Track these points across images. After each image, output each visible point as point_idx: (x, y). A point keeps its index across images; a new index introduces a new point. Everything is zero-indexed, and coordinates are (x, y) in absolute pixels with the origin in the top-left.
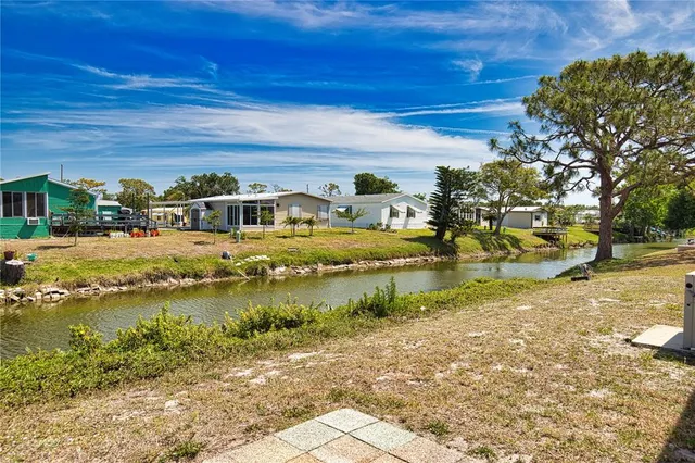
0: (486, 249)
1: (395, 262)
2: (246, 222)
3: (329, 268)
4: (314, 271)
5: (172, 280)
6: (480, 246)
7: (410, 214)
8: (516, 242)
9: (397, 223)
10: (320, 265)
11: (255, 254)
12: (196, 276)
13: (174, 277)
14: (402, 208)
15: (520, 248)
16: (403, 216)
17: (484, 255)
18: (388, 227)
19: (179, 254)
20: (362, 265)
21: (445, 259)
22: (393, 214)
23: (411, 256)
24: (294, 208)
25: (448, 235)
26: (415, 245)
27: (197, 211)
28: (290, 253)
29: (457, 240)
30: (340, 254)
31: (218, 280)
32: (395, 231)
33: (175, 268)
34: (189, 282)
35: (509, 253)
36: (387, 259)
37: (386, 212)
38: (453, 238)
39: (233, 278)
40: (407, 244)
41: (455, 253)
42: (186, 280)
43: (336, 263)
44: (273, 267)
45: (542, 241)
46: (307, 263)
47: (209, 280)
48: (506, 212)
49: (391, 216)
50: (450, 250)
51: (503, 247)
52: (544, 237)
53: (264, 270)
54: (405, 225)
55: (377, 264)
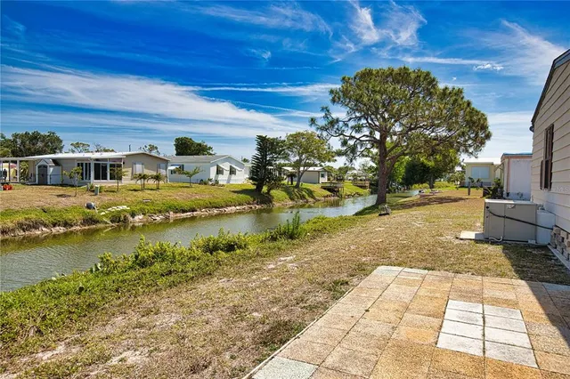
0: (292, 199)
1: (228, 210)
2: (97, 177)
3: (178, 215)
4: (167, 218)
5: (44, 229)
6: (287, 197)
7: (232, 172)
8: (310, 193)
9: (223, 179)
10: (171, 213)
11: (116, 205)
12: (66, 224)
13: (45, 226)
14: (226, 166)
15: (313, 197)
16: (226, 173)
17: (291, 203)
18: (217, 182)
19: (47, 206)
20: (204, 212)
21: (265, 206)
22: (219, 171)
23: (239, 205)
24: (137, 166)
25: (265, 189)
26: (241, 195)
27: (46, 167)
28: (146, 204)
29: (272, 192)
30: (187, 204)
31: (87, 227)
32: (223, 185)
33: (44, 218)
34: (62, 230)
35: (307, 202)
36: (222, 207)
37: (213, 170)
38: (269, 191)
39: (100, 226)
40: (235, 196)
41: (271, 202)
42: (58, 228)
43: (184, 211)
44: (133, 215)
45: (329, 193)
46: (160, 212)
47: (78, 228)
48: (304, 171)
49: (217, 173)
50: (267, 200)
51: (303, 197)
52: (329, 189)
53: (125, 218)
54: (229, 181)
55: (216, 211)
